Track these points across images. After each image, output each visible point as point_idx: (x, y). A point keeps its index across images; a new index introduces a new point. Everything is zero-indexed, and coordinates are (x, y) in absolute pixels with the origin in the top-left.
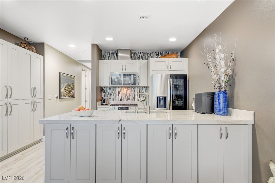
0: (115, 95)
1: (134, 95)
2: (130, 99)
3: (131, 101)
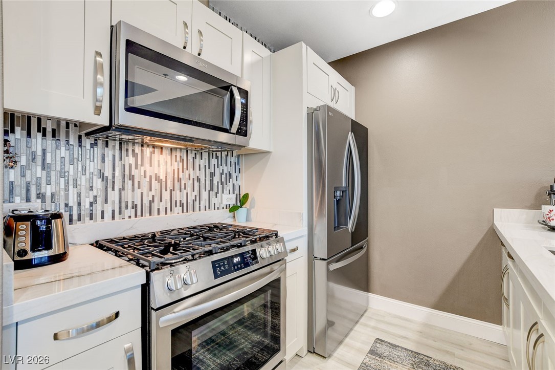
1: (196, 185)
3: (187, 212)
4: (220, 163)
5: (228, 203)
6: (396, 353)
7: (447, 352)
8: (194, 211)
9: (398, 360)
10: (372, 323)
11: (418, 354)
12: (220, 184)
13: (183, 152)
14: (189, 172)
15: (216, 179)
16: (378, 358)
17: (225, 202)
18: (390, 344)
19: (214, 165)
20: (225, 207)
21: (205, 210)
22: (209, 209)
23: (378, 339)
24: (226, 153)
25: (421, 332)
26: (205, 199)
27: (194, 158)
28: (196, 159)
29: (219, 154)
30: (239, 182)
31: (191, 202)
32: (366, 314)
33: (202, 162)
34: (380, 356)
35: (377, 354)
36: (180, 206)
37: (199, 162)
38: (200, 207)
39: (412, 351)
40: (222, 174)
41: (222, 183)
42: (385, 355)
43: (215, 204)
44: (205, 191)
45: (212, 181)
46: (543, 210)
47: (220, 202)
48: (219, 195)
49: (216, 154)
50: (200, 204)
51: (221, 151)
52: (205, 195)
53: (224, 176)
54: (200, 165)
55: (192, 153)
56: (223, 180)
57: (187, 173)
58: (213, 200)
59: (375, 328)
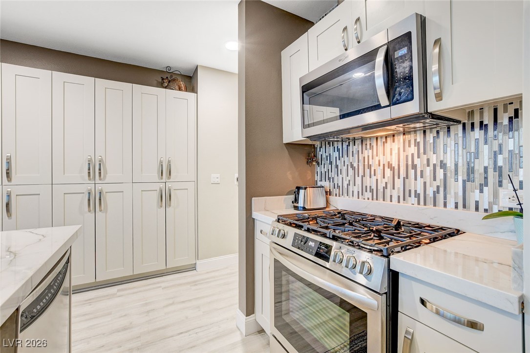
0: (351, 171)
1: (440, 173)
2: (417, 196)
3: (425, 204)
8: (434, 205)
12: (490, 170)
15: (482, 163)
17: (505, 204)
19: (477, 140)
21: (457, 208)
22: (464, 207)
26: (457, 193)
31: (430, 193)
33: (450, 140)
38: (445, 203)
40: (498, 153)
41: (497, 169)
43: (477, 202)
44: (457, 181)
47: (491, 200)
48: (488, 189)
49: (482, 122)
53: (502, 156)
54: (445, 146)
55: (431, 132)
56: (503, 164)
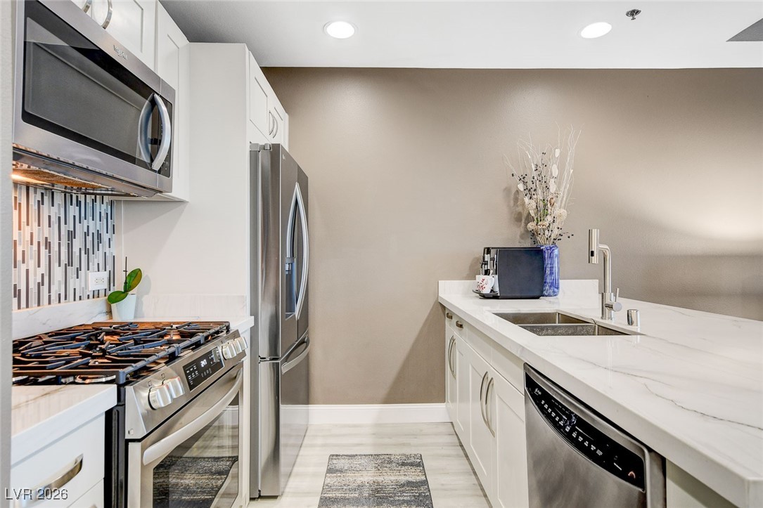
3: (27, 306)
4: (83, 215)
5: (96, 288)
6: (356, 462)
7: (404, 444)
8: (39, 305)
9: (361, 468)
10: (319, 441)
11: (378, 455)
12: (83, 252)
13: (21, 188)
14: (32, 229)
15: (78, 243)
16: (339, 475)
17: (92, 287)
18: (347, 456)
19: (74, 216)
20: (91, 296)
21: (59, 302)
22: (66, 299)
23: (333, 455)
24: (93, 197)
25: (374, 434)
26: (59, 281)
27: (41, 202)
28: (43, 204)
29: (82, 198)
30: (114, 250)
31: (33, 286)
32: (307, 434)
33: (53, 211)
34: (341, 471)
35: (337, 471)
36: (15, 297)
37: (49, 212)
38: (50, 297)
39: (372, 455)
40: (86, 234)
41: (87, 251)
42: (346, 468)
43: (75, 289)
44: (60, 266)
45: (70, 247)
46: (477, 280)
47: (83, 285)
48: (82, 273)
49: (77, 197)
50: (50, 292)
51: (85, 194)
52: (58, 272)
53: (89, 238)
54: (49, 217)
55: (35, 192)
56: (89, 246)
57: (27, 230)
58: (73, 282)
59: (324, 445)
